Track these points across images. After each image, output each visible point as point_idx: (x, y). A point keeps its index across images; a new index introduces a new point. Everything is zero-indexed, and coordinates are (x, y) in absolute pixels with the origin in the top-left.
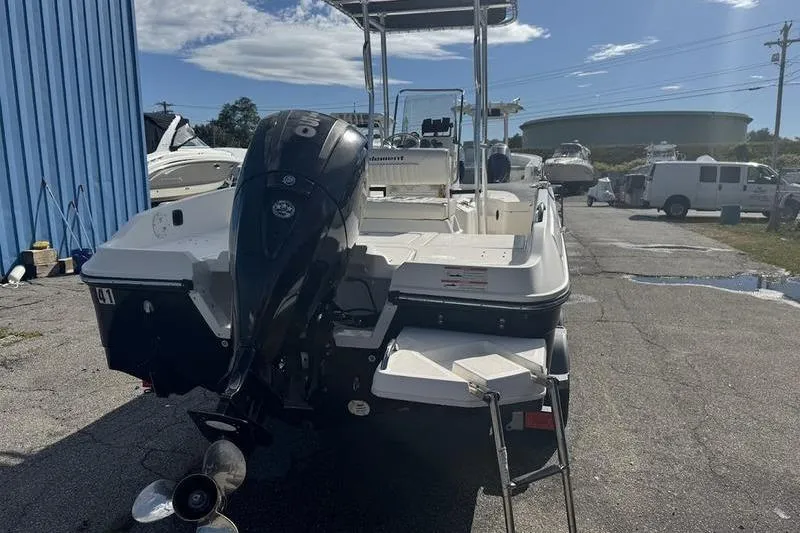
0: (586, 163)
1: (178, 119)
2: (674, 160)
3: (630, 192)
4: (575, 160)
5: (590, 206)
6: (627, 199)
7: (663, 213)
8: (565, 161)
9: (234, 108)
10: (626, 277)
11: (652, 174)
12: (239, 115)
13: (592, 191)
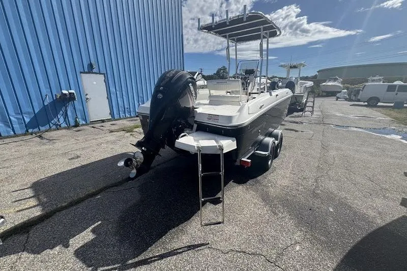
0: (340, 85)
1: (198, 73)
2: (381, 83)
3: (355, 95)
4: (335, 83)
5: (337, 100)
6: (354, 98)
7: (366, 103)
8: (330, 84)
9: (221, 69)
10: (331, 125)
11: (363, 89)
12: (222, 71)
13: (338, 95)
